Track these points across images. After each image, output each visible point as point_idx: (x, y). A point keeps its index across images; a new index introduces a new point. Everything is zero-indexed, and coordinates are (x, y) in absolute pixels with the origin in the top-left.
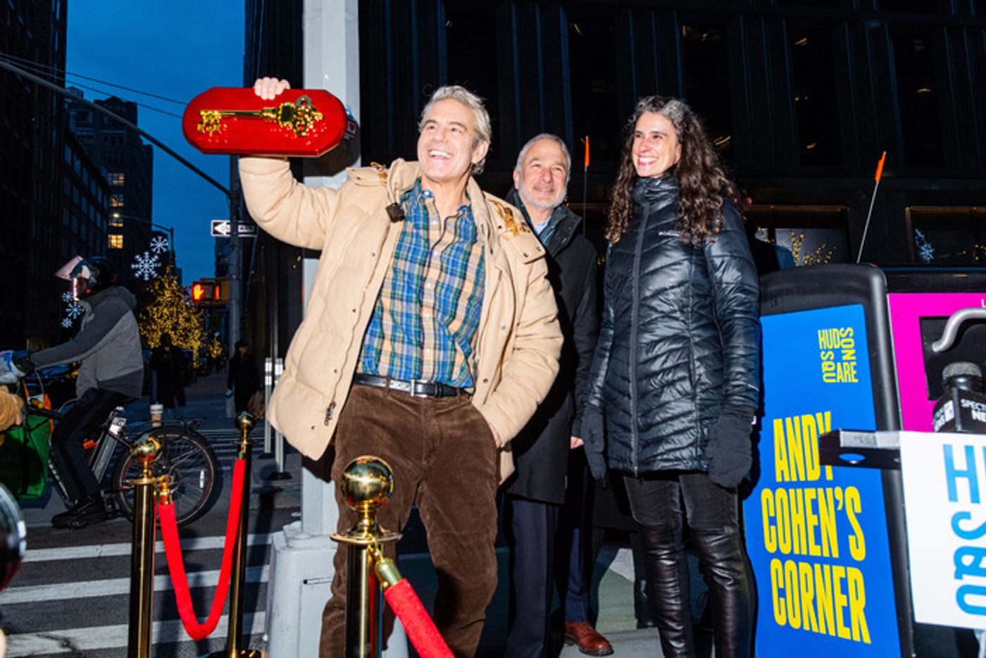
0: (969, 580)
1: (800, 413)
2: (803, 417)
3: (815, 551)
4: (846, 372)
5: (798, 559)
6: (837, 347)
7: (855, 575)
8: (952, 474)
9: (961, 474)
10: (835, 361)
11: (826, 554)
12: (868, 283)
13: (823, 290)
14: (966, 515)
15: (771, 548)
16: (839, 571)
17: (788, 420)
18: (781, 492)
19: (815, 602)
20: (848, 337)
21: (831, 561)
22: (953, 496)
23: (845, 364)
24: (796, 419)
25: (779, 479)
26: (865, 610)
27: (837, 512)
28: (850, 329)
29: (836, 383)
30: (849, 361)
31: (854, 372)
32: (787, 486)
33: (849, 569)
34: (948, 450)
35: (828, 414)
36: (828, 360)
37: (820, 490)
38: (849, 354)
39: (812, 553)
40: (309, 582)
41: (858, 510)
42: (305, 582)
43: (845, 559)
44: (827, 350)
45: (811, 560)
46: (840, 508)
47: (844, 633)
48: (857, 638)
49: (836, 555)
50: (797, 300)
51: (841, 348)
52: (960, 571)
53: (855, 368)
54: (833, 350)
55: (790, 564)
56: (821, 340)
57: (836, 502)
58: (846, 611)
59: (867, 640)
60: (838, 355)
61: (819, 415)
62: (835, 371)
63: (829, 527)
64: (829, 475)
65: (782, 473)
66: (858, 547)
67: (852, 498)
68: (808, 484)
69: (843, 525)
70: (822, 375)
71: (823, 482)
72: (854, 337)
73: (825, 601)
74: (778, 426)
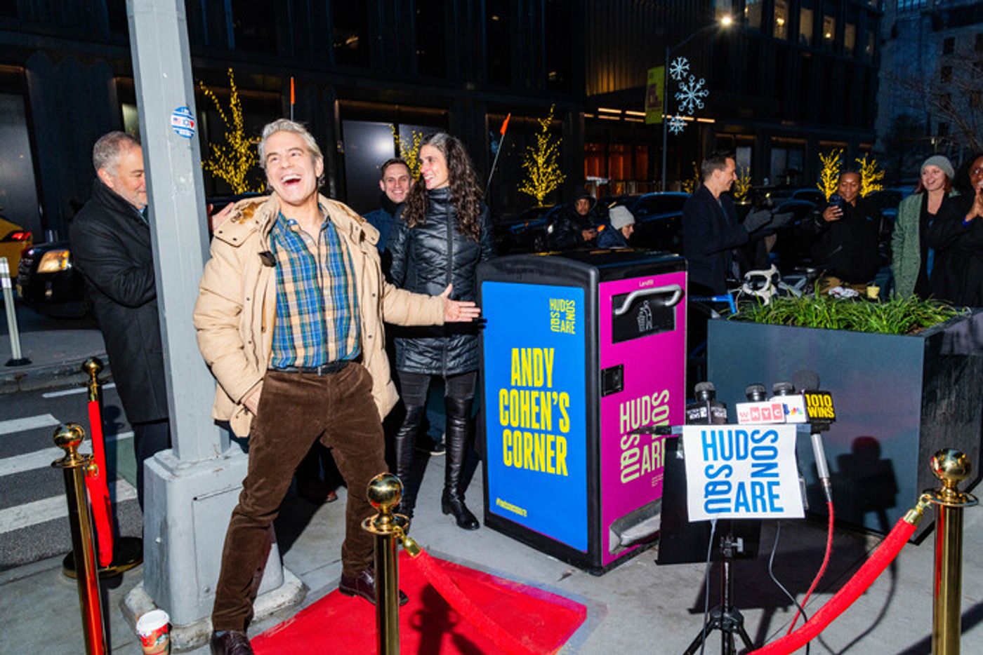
0: (711, 497)
1: (532, 347)
2: (535, 350)
3: (535, 426)
4: (568, 327)
5: (523, 430)
6: (562, 311)
7: (561, 440)
8: (706, 446)
9: (709, 446)
10: (561, 319)
11: (543, 428)
12: (588, 275)
13: (556, 275)
14: (711, 467)
15: (504, 423)
16: (551, 438)
17: (523, 350)
18: (514, 392)
19: (533, 454)
20: (571, 305)
21: (546, 432)
22: (706, 458)
23: (568, 322)
24: (529, 350)
25: (513, 383)
26: (566, 459)
27: (553, 406)
28: (572, 301)
29: (560, 333)
30: (570, 321)
31: (573, 328)
32: (519, 388)
33: (558, 437)
34: (704, 433)
35: (552, 350)
36: (556, 317)
37: (543, 393)
38: (571, 316)
39: (533, 427)
40: (198, 498)
41: (567, 405)
42: (195, 499)
43: (556, 431)
44: (555, 312)
45: (532, 431)
46: (555, 403)
47: (551, 470)
48: (559, 473)
49: (550, 428)
50: (537, 276)
51: (565, 312)
52: (708, 493)
53: (574, 325)
54: (560, 312)
55: (518, 433)
56: (552, 305)
57: (553, 400)
58: (554, 460)
59: (566, 474)
60: (563, 316)
61: (546, 351)
62: (560, 325)
63: (547, 413)
64: (550, 385)
65: (516, 381)
66: (565, 427)
67: (564, 399)
68: (533, 388)
69: (556, 414)
70: (550, 326)
71: (544, 388)
72: (575, 307)
73: (539, 453)
74: (515, 351)
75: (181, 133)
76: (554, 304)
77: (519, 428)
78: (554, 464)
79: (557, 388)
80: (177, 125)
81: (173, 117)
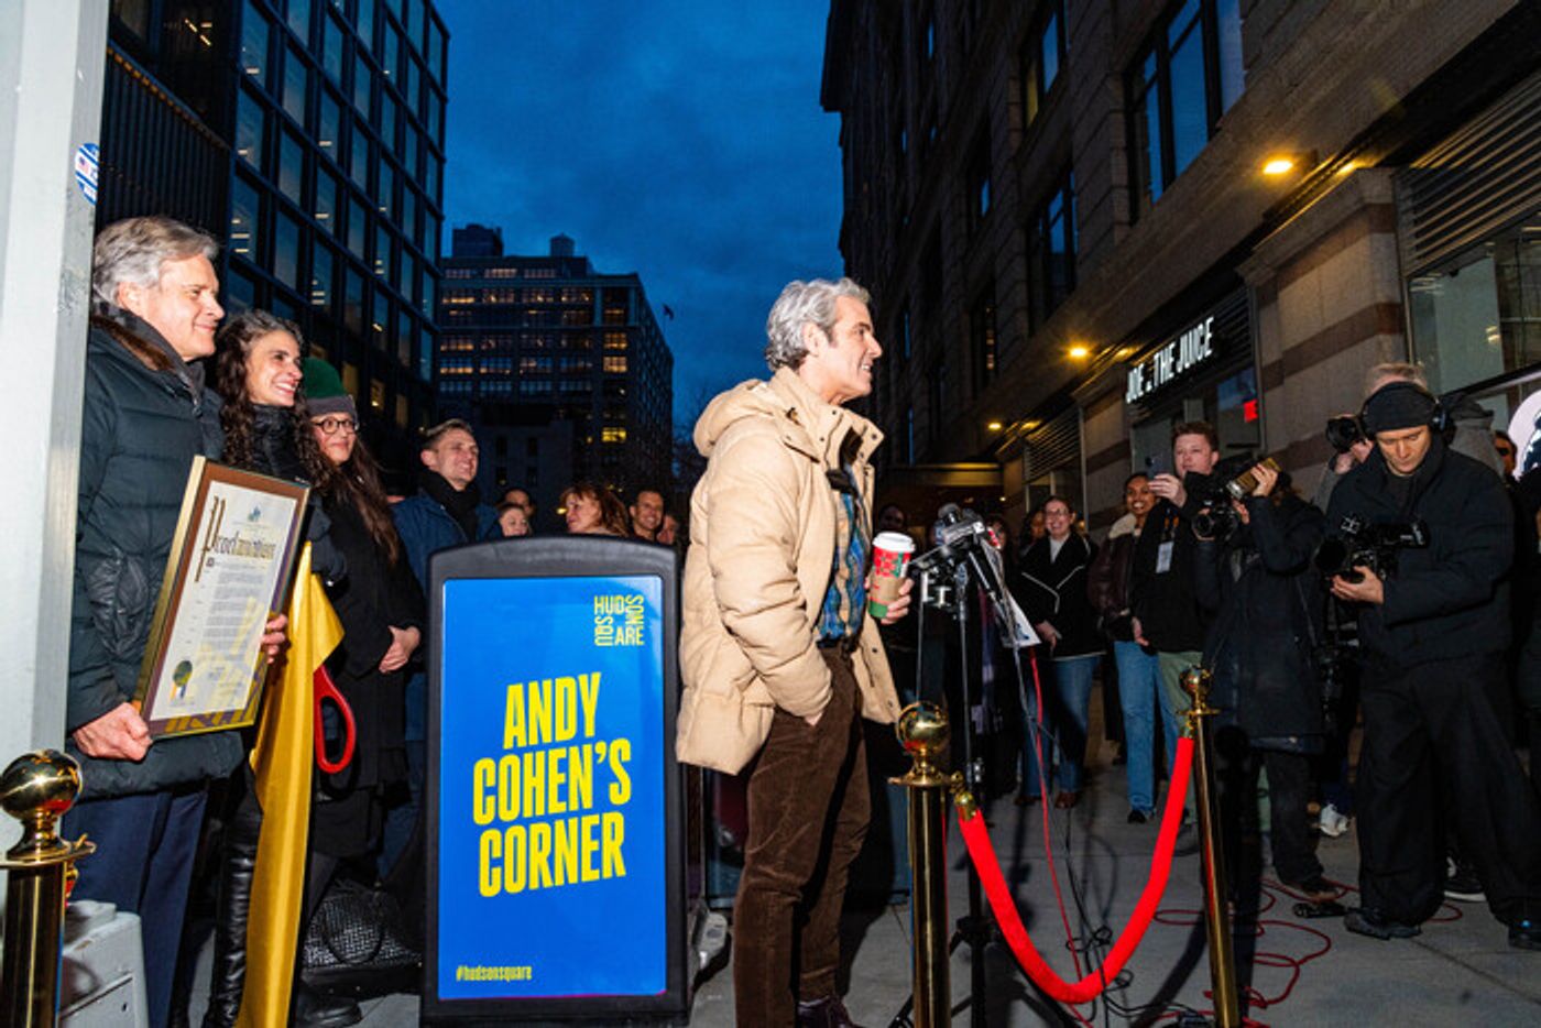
1: (553, 677)
2: (557, 680)
3: (556, 807)
4: (629, 636)
5: (525, 823)
6: (619, 612)
7: (613, 818)
10: (615, 626)
11: (574, 808)
15: (481, 818)
16: (590, 820)
17: (533, 686)
18: (512, 760)
19: (551, 859)
20: (636, 603)
21: (580, 813)
23: (629, 629)
24: (547, 684)
25: (508, 744)
26: (624, 849)
27: (595, 766)
28: (640, 597)
29: (614, 647)
30: (634, 626)
31: (639, 635)
32: (519, 752)
33: (605, 815)
35: (596, 677)
36: (605, 624)
37: (574, 750)
38: (634, 619)
39: (552, 810)
41: (627, 758)
43: (601, 806)
44: (605, 615)
45: (550, 819)
46: (601, 760)
47: (590, 876)
48: (607, 875)
49: (588, 804)
51: (625, 614)
53: (641, 632)
54: (614, 615)
55: (519, 830)
56: (597, 605)
57: (596, 756)
58: (597, 854)
59: (621, 871)
60: (620, 621)
61: (583, 678)
62: (614, 634)
63: (582, 781)
64: (590, 731)
65: (515, 738)
66: (620, 793)
67: (621, 749)
68: (555, 745)
69: (603, 776)
70: (594, 638)
71: (579, 740)
72: (643, 605)
73: (566, 853)
74: (514, 692)
75: (86, 190)
76: (600, 605)
77: (521, 821)
78: (597, 861)
79: (605, 734)
80: (82, 172)
81: (80, 154)
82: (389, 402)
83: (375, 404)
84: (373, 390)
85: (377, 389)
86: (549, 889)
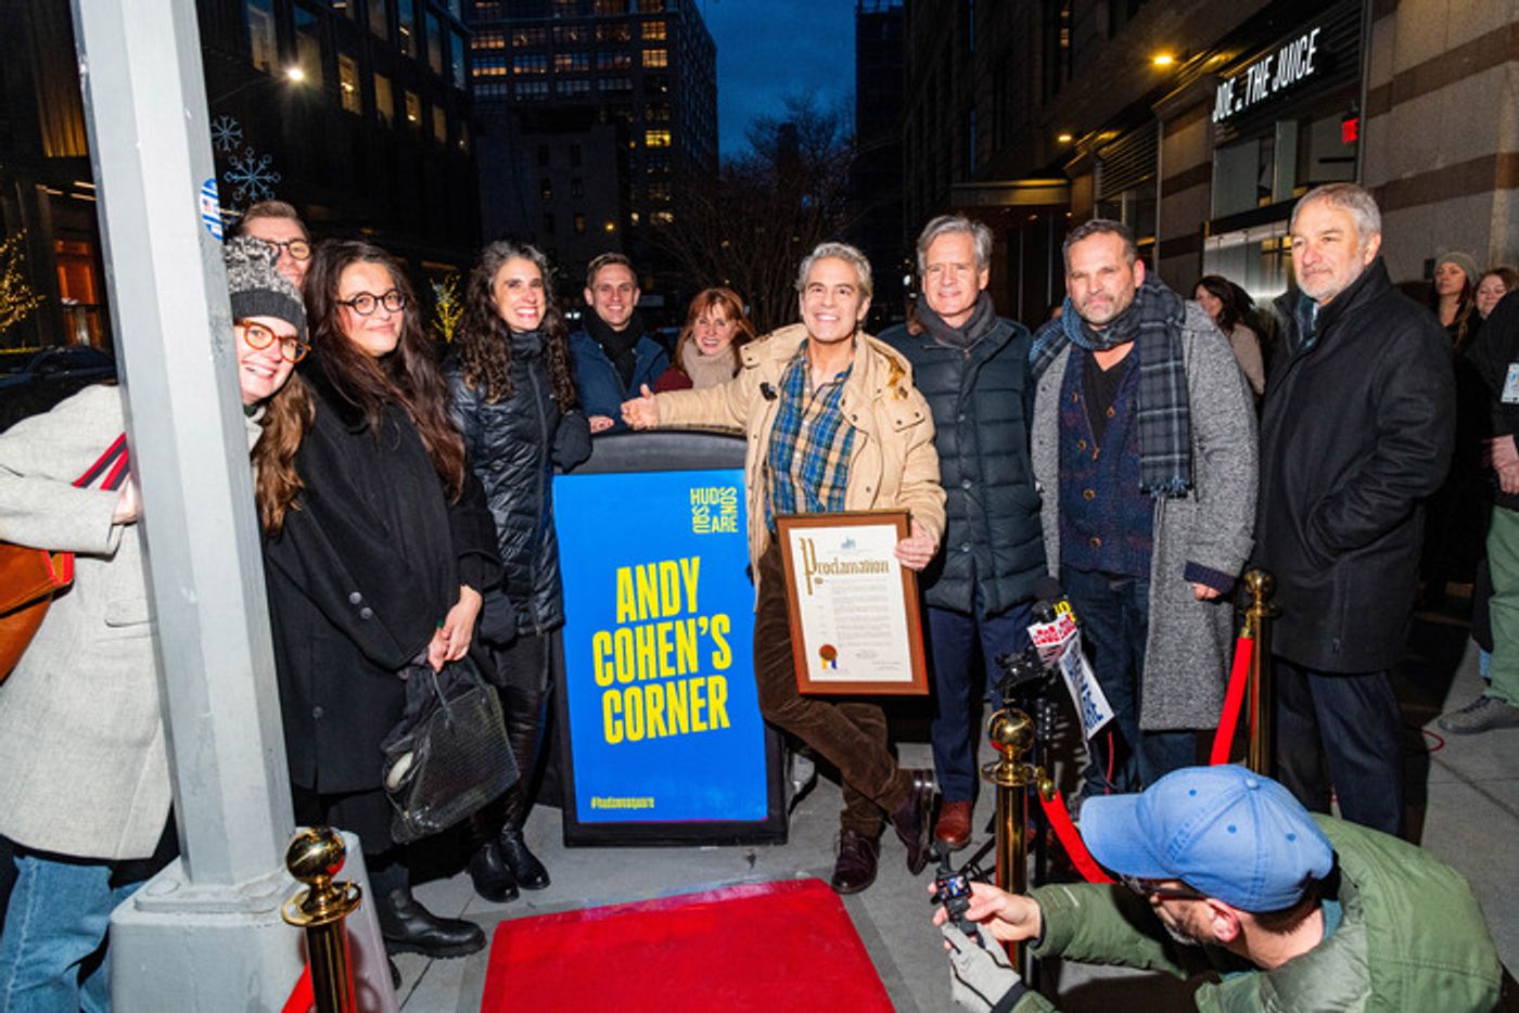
1: (657, 561)
2: (662, 565)
3: (667, 672)
4: (726, 524)
5: (641, 684)
6: (714, 503)
7: (717, 681)
10: (711, 515)
11: (682, 672)
15: (602, 681)
16: (697, 682)
17: (640, 569)
18: (626, 632)
19: (665, 714)
20: (730, 494)
21: (688, 676)
23: (723, 518)
24: (652, 567)
25: (621, 619)
26: (728, 705)
27: (700, 639)
28: (733, 489)
29: (710, 535)
30: (729, 516)
31: (734, 524)
32: (631, 625)
33: (710, 678)
35: (696, 561)
36: (702, 514)
37: (679, 624)
38: (730, 509)
39: (663, 674)
41: (727, 630)
44: (700, 506)
45: (662, 681)
46: (703, 632)
47: (699, 727)
48: (713, 727)
49: (694, 668)
51: (719, 504)
53: (735, 520)
54: (709, 506)
55: (635, 691)
56: (693, 497)
57: (699, 629)
58: (704, 710)
59: (726, 724)
60: (715, 510)
61: (684, 562)
62: (710, 523)
63: (688, 650)
64: (692, 608)
65: (627, 615)
66: (723, 659)
67: (721, 623)
68: (662, 619)
69: (706, 645)
70: (692, 526)
71: (684, 615)
72: (736, 496)
73: (678, 709)
74: (624, 574)
75: (213, 229)
76: (696, 496)
77: (636, 682)
78: (704, 714)
79: (706, 609)
80: (208, 214)
81: (203, 196)
82: (426, 115)
83: (412, 118)
84: (408, 102)
85: (411, 100)
86: (665, 738)
